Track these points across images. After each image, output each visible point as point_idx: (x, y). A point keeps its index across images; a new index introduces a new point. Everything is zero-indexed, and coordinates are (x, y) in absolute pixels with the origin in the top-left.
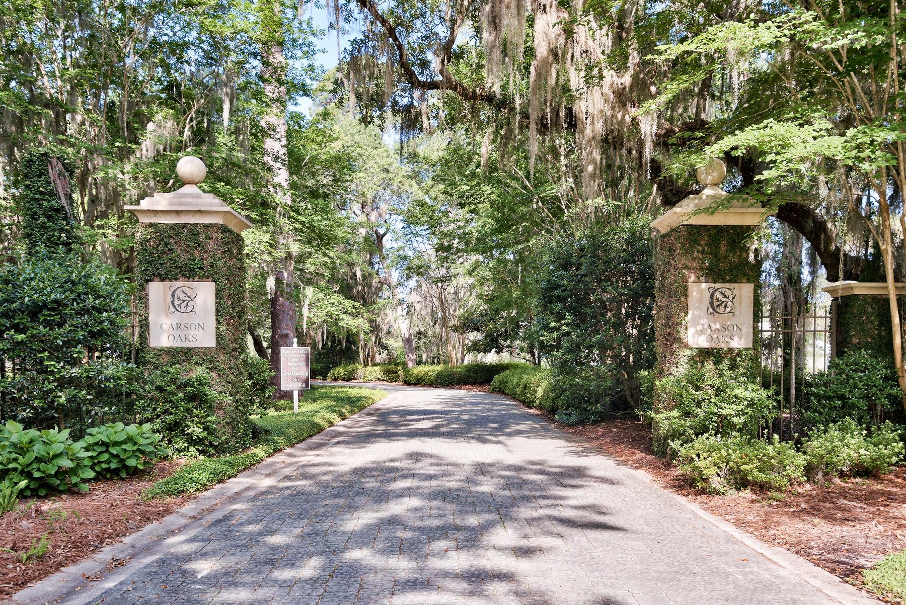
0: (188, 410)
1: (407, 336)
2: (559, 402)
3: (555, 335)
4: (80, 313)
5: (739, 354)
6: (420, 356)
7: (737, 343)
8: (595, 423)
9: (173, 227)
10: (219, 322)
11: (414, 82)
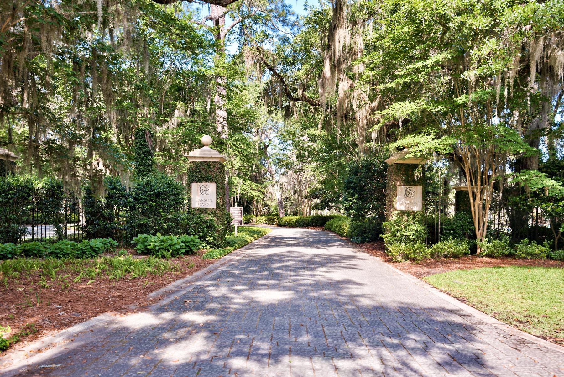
0: (207, 231)
1: (280, 200)
2: (354, 233)
3: (351, 203)
4: (172, 195)
5: (416, 213)
6: (287, 211)
7: (416, 209)
8: (368, 242)
9: (201, 163)
10: (217, 198)
11: (291, 98)
